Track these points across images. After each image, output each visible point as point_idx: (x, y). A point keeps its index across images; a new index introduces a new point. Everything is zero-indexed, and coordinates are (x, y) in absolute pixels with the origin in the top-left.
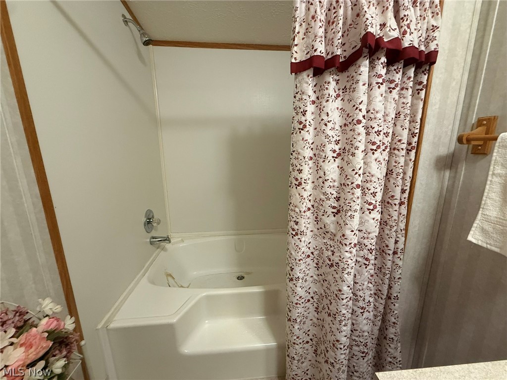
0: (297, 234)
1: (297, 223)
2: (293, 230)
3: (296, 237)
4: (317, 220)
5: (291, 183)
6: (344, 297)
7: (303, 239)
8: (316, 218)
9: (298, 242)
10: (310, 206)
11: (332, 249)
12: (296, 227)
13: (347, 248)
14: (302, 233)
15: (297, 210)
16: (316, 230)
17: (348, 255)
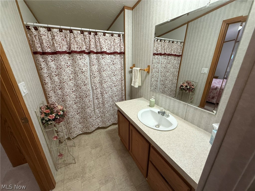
0: (50, 97)
1: (49, 94)
2: (48, 97)
3: (50, 98)
4: (55, 92)
5: (44, 84)
6: (67, 107)
7: (52, 98)
8: (54, 92)
9: (51, 99)
10: (51, 89)
11: (62, 98)
12: (49, 96)
13: (65, 96)
14: (51, 96)
15: (48, 91)
16: (55, 95)
17: (66, 98)
